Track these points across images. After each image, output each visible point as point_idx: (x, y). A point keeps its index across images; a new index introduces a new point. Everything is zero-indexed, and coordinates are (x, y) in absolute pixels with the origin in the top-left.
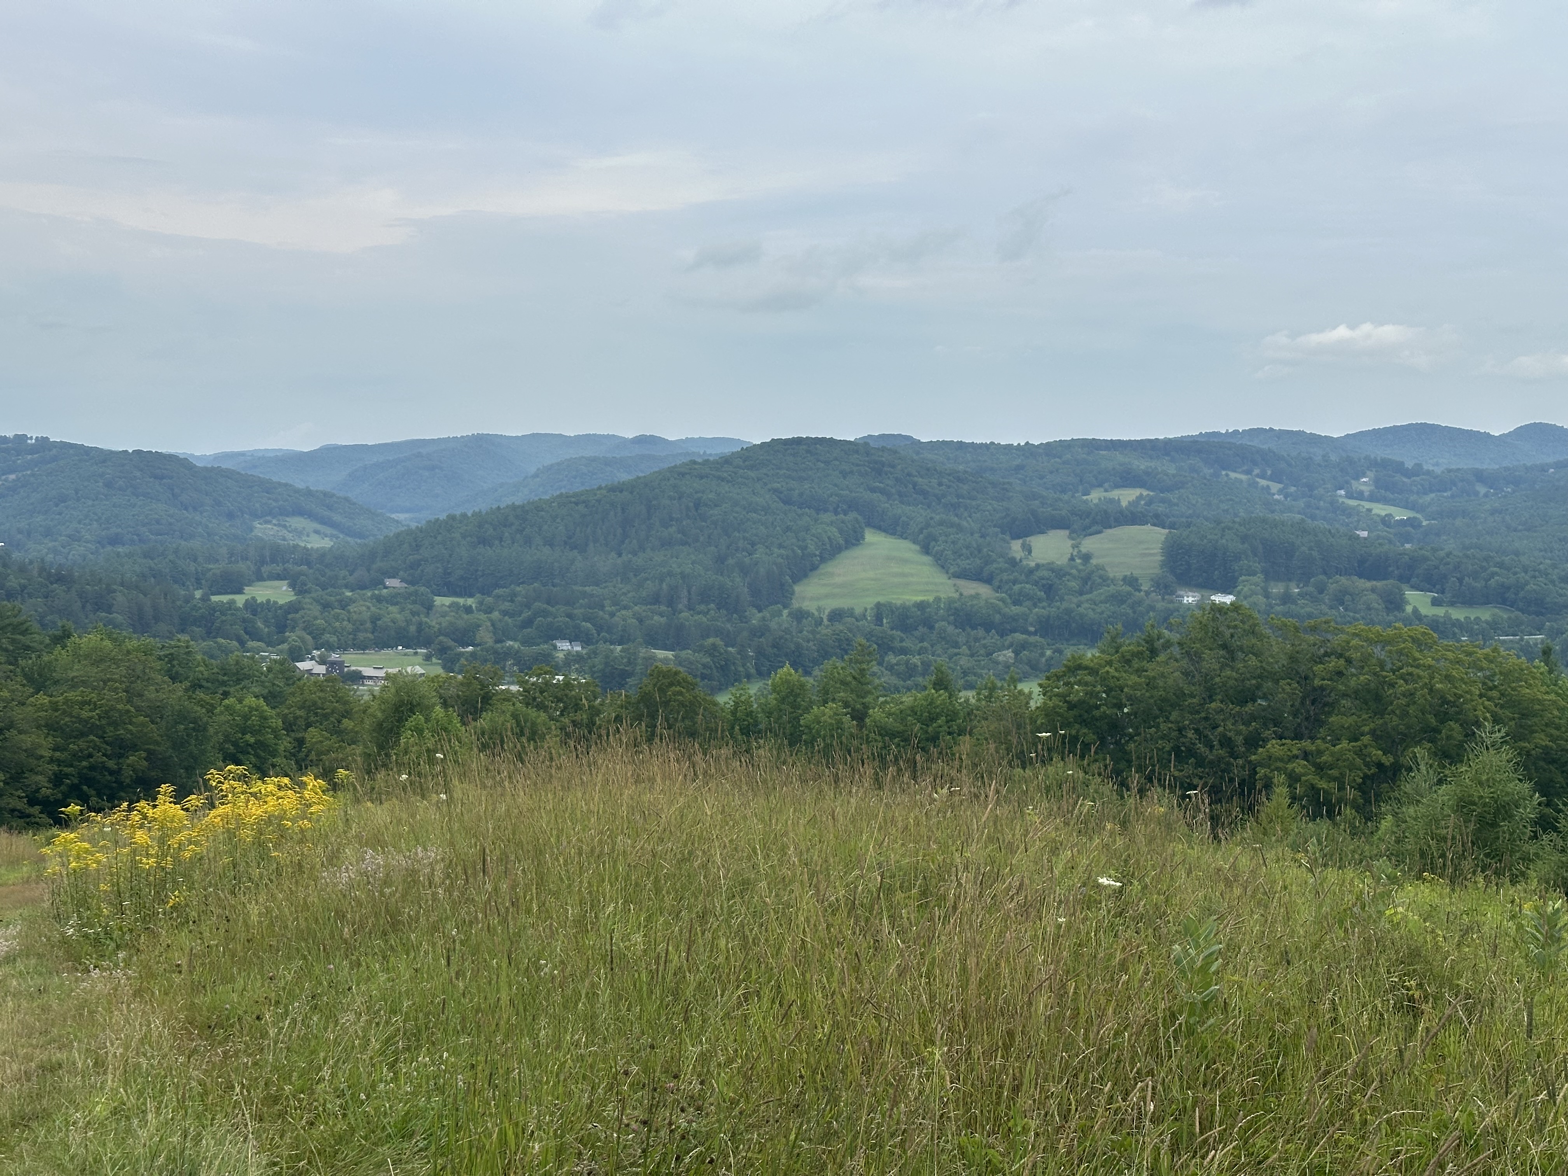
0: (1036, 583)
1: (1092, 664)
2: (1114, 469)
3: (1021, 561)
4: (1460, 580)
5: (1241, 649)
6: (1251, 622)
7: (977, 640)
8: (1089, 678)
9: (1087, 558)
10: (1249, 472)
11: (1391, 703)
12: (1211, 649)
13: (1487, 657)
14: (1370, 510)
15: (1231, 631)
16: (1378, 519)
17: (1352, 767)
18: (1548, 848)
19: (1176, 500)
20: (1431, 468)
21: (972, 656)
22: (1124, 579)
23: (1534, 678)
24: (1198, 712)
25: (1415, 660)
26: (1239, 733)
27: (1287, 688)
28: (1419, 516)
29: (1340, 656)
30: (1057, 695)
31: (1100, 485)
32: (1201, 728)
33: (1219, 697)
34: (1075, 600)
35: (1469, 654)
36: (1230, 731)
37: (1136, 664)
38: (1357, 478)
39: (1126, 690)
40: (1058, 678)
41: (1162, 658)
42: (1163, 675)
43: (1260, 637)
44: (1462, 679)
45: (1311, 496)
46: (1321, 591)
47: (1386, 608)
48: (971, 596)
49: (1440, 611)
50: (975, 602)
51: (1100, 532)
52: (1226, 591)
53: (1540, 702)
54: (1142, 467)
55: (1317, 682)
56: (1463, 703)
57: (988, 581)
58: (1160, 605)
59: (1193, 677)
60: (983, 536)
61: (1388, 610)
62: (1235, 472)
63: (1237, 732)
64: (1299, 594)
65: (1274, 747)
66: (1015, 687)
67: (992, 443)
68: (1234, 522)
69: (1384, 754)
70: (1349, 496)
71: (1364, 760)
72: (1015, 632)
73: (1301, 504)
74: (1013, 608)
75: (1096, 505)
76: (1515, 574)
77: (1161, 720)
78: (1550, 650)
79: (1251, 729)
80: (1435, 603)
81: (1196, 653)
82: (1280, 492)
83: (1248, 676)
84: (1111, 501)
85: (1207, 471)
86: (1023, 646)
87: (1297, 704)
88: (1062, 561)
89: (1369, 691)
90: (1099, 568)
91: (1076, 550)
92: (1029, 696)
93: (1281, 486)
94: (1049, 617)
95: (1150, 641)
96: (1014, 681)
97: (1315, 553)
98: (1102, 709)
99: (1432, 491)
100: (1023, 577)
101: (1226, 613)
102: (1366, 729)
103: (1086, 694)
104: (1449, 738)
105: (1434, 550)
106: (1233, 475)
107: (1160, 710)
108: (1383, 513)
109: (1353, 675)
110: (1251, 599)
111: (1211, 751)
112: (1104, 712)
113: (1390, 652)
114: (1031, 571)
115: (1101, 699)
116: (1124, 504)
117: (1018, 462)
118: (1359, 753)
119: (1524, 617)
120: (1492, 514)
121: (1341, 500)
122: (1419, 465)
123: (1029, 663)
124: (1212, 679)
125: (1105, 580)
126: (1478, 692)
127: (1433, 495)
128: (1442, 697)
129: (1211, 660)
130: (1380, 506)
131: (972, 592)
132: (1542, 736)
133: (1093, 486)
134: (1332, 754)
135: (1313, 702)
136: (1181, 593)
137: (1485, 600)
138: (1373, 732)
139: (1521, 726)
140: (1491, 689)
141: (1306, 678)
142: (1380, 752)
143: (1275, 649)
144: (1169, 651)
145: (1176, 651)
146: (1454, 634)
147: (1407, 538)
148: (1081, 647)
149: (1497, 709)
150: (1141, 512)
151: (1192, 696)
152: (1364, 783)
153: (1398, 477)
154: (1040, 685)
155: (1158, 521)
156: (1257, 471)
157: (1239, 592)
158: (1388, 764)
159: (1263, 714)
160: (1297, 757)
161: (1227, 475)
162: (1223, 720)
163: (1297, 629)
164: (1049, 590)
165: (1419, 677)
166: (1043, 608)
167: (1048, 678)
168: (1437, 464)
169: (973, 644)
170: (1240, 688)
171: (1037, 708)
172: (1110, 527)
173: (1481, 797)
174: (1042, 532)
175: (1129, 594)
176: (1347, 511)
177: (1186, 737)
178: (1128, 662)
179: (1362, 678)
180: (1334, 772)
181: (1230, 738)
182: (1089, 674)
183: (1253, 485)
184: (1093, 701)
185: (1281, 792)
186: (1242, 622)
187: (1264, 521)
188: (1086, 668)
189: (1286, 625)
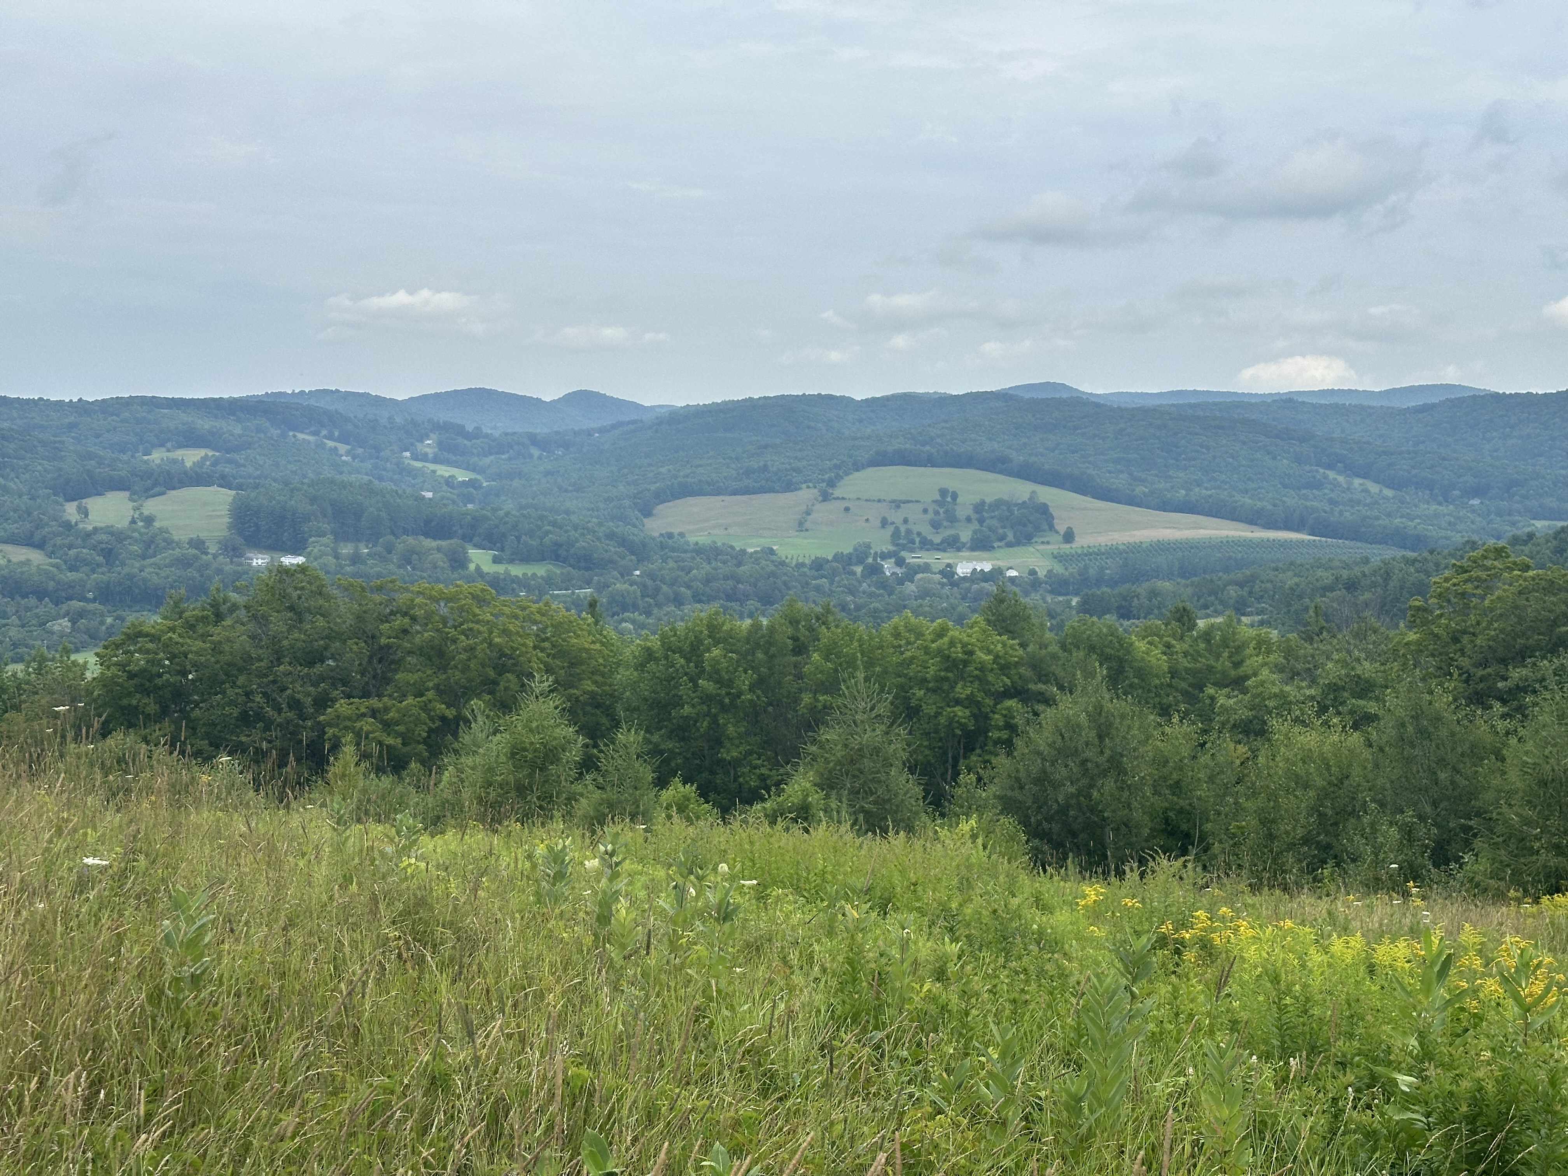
0: (94, 548)
1: (153, 631)
2: (177, 428)
3: (76, 524)
4: (518, 539)
5: (309, 610)
6: (318, 583)
7: (28, 609)
8: (151, 646)
9: (149, 520)
10: (316, 433)
11: (454, 658)
12: (278, 612)
13: (539, 612)
14: (434, 472)
15: (298, 592)
16: (442, 481)
17: (418, 722)
18: (591, 787)
19: (242, 461)
20: (489, 432)
21: (23, 626)
22: (191, 542)
23: (582, 630)
24: (266, 676)
25: (475, 615)
26: (308, 694)
27: (355, 647)
28: (479, 477)
29: (406, 614)
30: (117, 664)
31: (162, 445)
32: (269, 691)
33: (288, 659)
34: (137, 565)
35: (524, 609)
36: (299, 693)
37: (200, 629)
38: (421, 441)
39: (190, 656)
40: (117, 646)
41: (228, 622)
42: (228, 640)
43: (328, 598)
44: (518, 633)
45: (377, 458)
46: (389, 552)
47: (451, 566)
48: (21, 562)
49: (500, 569)
50: (24, 569)
51: (163, 494)
52: (295, 552)
53: (587, 650)
54: (207, 427)
55: (383, 641)
56: (519, 656)
57: (40, 546)
58: (229, 568)
59: (261, 640)
60: (33, 498)
61: (453, 568)
62: (302, 432)
63: (304, 693)
64: (368, 554)
65: (342, 706)
66: (68, 658)
67: (41, 399)
68: (303, 483)
69: (448, 707)
70: (415, 457)
71: (428, 714)
72: (71, 599)
73: (368, 465)
74: (69, 574)
75: (159, 466)
76: (567, 531)
77: (227, 685)
78: (596, 602)
79: (320, 690)
80: (496, 560)
81: (263, 617)
82: (348, 453)
83: (316, 636)
84: (175, 461)
85: (275, 432)
86: (81, 614)
87: (364, 663)
88: (122, 524)
89: (432, 648)
90: (162, 530)
91: (138, 512)
92: (84, 667)
93: (349, 447)
94: (109, 582)
95: (215, 605)
96: (67, 652)
97: (383, 514)
98: (166, 677)
99: (491, 454)
100: (79, 541)
101: (293, 575)
102: (431, 684)
103: (148, 662)
104: (506, 689)
105: (494, 510)
106: (300, 436)
107: (227, 674)
108: (447, 475)
109: (418, 632)
110: (321, 561)
111: (279, 714)
112: (168, 680)
113: (452, 608)
114: (88, 535)
115: (164, 666)
116: (188, 464)
117: (72, 419)
118: (425, 708)
119: (575, 573)
120: (545, 476)
121: (406, 462)
122: (478, 428)
123: (88, 632)
124: (280, 641)
125: (170, 543)
126: (532, 644)
127: (492, 458)
128: (500, 650)
129: (278, 623)
130: (443, 467)
131: (22, 558)
132: (589, 682)
133: (154, 446)
134: (398, 711)
135: (380, 661)
136: (251, 555)
137: (540, 557)
138: (437, 687)
139: (571, 675)
140: (543, 640)
141: (373, 637)
142: (443, 706)
143: (342, 608)
144: (234, 615)
145: (242, 613)
146: (513, 590)
147: (469, 499)
148: (145, 613)
149: (549, 660)
150: (207, 473)
151: (260, 660)
152: (429, 737)
153: (459, 440)
154: (97, 655)
155: (225, 482)
156: (324, 432)
157: (309, 554)
158: (451, 716)
159: (332, 674)
160: (364, 715)
161: (295, 436)
162: (291, 683)
163: (363, 588)
164: (109, 554)
165: (479, 632)
166: (103, 574)
167: (105, 647)
168: (495, 428)
169: (23, 613)
170: (307, 650)
171: (94, 679)
172: (174, 489)
173: (532, 743)
174: (100, 494)
175: (196, 558)
176: (412, 473)
177: (253, 701)
178: (192, 627)
179: (426, 635)
180: (401, 728)
181: (299, 700)
182: (151, 641)
183: (321, 446)
184: (155, 669)
185: (349, 751)
186: (310, 583)
187: (332, 482)
188: (147, 635)
189: (352, 585)
